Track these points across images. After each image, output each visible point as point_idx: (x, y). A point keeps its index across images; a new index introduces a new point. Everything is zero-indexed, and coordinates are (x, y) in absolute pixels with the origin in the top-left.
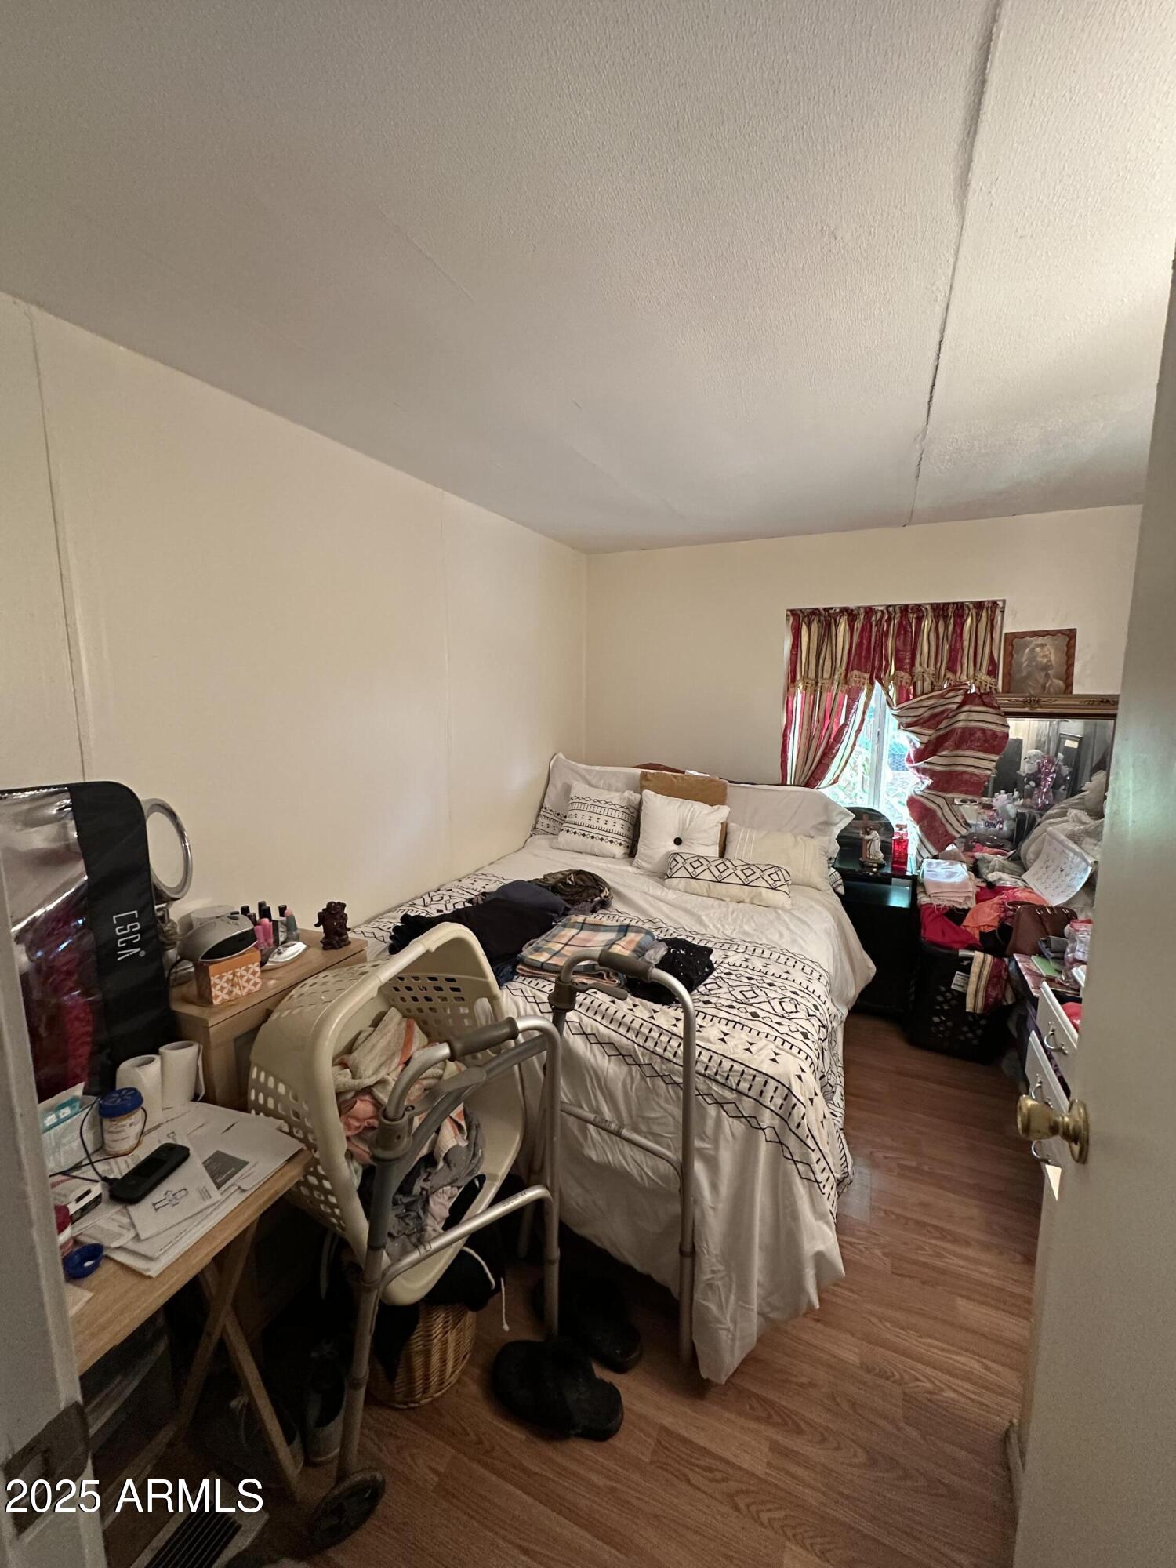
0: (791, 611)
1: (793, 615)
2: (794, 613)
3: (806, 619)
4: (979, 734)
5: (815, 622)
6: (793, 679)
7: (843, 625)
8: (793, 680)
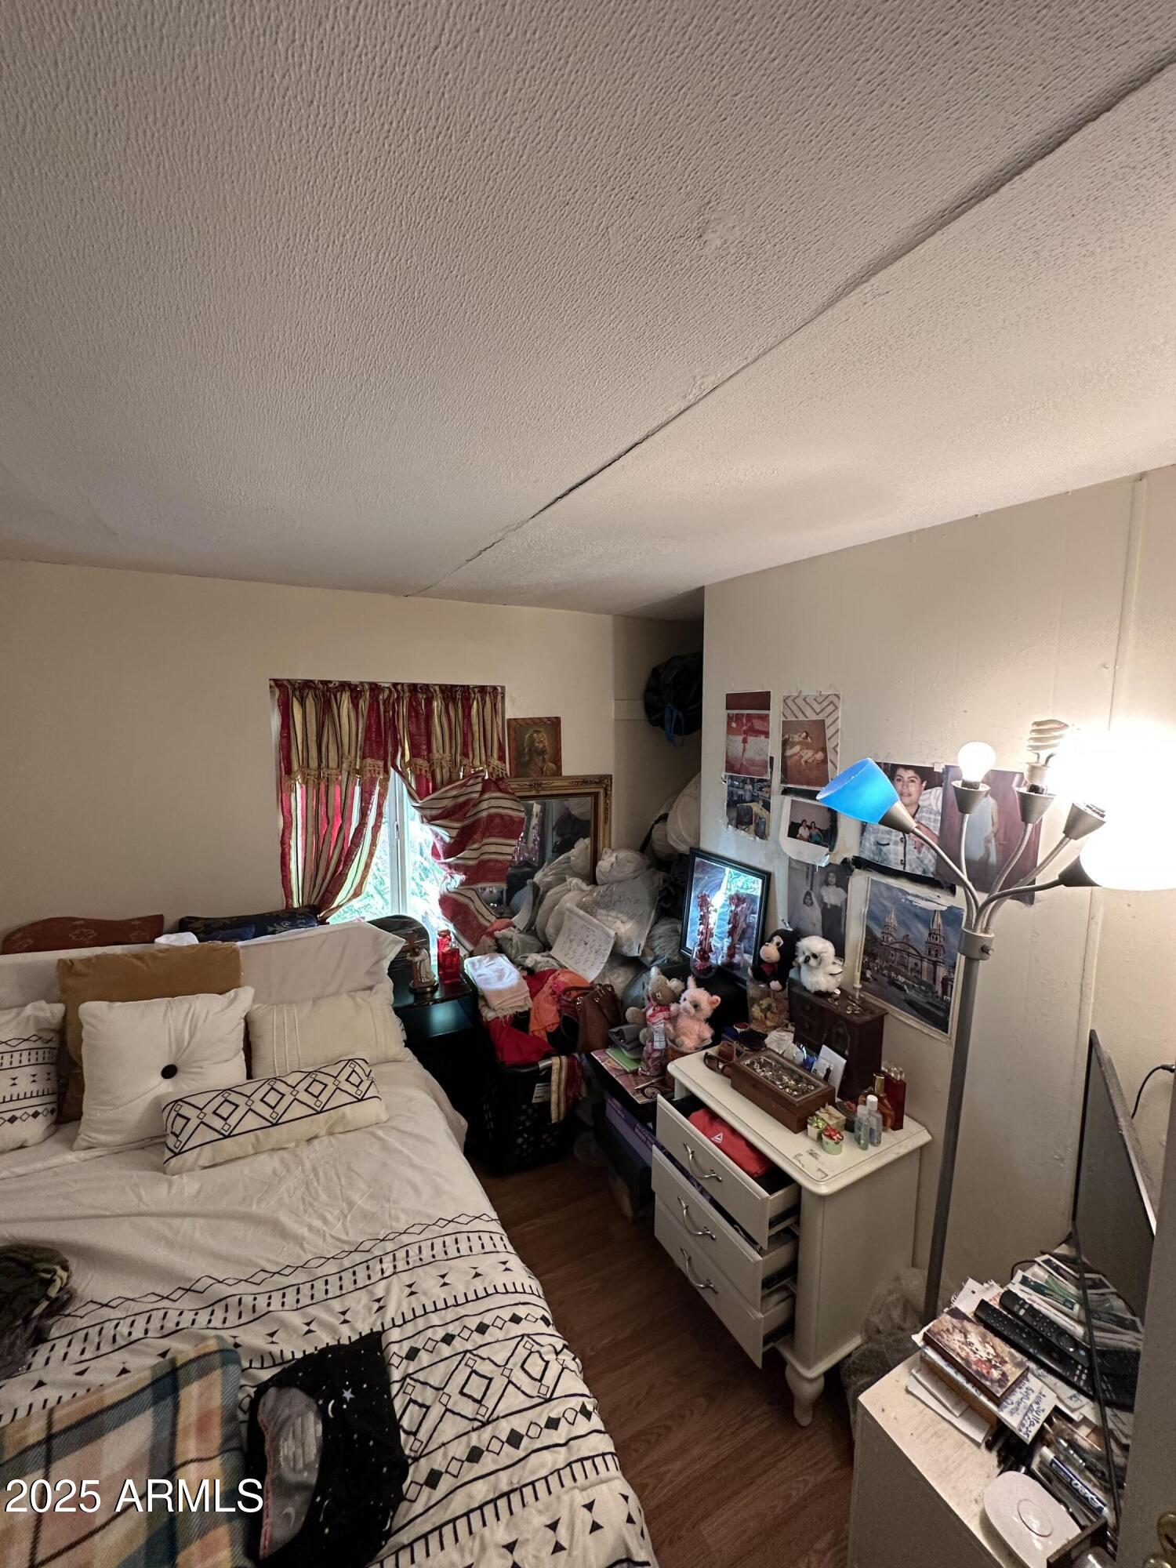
0: (275, 680)
1: (277, 685)
2: (278, 684)
3: (297, 693)
4: (498, 821)
5: (310, 696)
6: (286, 768)
7: (346, 702)
8: (289, 771)
